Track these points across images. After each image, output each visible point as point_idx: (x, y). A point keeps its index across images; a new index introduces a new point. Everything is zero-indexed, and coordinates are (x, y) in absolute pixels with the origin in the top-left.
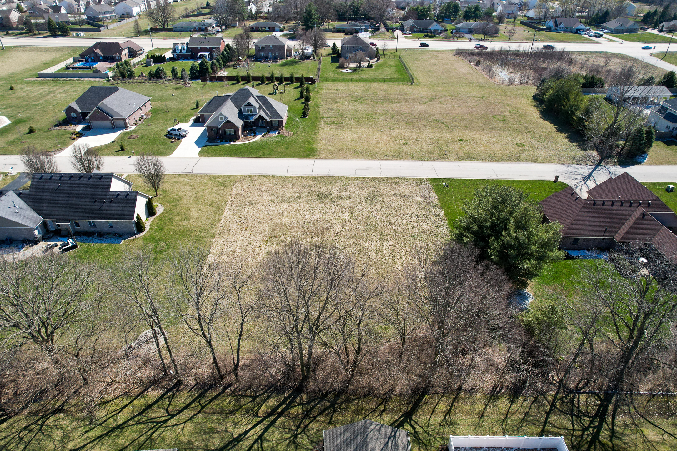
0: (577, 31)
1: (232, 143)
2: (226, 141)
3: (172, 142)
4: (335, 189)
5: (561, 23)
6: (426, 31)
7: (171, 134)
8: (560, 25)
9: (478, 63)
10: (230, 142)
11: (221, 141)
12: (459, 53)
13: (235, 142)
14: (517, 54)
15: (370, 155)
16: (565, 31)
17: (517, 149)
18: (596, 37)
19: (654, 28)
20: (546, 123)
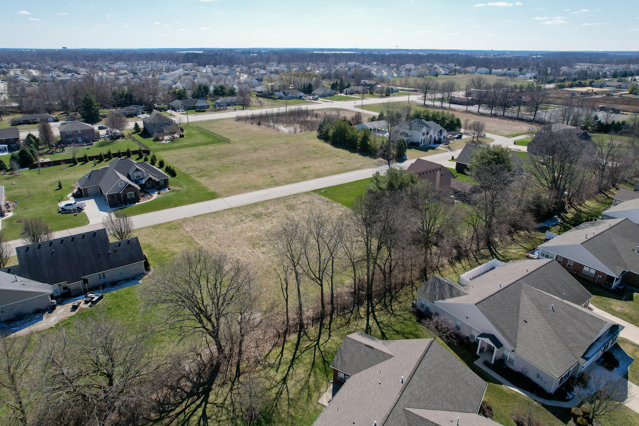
0: (300, 98)
1: (137, 204)
2: (130, 203)
3: (75, 215)
4: (260, 209)
5: (288, 93)
6: (194, 108)
7: (65, 210)
8: (288, 94)
9: (259, 124)
10: (135, 203)
11: (126, 204)
12: (239, 119)
13: (139, 202)
14: (278, 115)
15: (257, 188)
16: (292, 98)
17: (341, 166)
18: (314, 100)
19: (341, 93)
20: (340, 150)
